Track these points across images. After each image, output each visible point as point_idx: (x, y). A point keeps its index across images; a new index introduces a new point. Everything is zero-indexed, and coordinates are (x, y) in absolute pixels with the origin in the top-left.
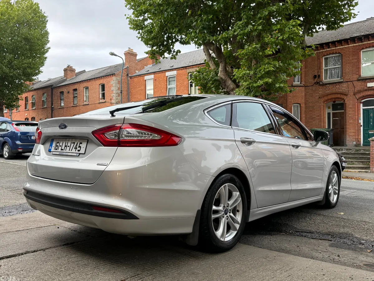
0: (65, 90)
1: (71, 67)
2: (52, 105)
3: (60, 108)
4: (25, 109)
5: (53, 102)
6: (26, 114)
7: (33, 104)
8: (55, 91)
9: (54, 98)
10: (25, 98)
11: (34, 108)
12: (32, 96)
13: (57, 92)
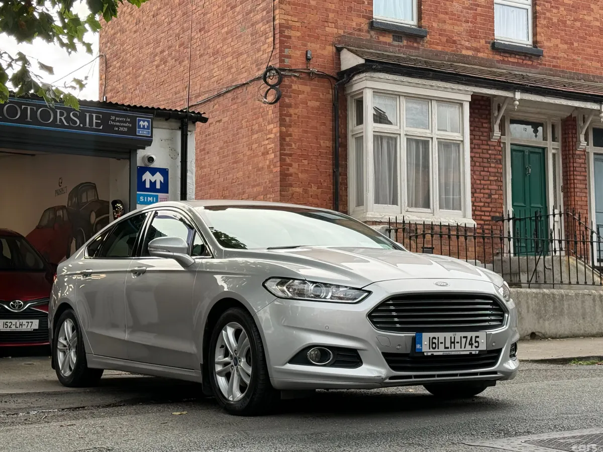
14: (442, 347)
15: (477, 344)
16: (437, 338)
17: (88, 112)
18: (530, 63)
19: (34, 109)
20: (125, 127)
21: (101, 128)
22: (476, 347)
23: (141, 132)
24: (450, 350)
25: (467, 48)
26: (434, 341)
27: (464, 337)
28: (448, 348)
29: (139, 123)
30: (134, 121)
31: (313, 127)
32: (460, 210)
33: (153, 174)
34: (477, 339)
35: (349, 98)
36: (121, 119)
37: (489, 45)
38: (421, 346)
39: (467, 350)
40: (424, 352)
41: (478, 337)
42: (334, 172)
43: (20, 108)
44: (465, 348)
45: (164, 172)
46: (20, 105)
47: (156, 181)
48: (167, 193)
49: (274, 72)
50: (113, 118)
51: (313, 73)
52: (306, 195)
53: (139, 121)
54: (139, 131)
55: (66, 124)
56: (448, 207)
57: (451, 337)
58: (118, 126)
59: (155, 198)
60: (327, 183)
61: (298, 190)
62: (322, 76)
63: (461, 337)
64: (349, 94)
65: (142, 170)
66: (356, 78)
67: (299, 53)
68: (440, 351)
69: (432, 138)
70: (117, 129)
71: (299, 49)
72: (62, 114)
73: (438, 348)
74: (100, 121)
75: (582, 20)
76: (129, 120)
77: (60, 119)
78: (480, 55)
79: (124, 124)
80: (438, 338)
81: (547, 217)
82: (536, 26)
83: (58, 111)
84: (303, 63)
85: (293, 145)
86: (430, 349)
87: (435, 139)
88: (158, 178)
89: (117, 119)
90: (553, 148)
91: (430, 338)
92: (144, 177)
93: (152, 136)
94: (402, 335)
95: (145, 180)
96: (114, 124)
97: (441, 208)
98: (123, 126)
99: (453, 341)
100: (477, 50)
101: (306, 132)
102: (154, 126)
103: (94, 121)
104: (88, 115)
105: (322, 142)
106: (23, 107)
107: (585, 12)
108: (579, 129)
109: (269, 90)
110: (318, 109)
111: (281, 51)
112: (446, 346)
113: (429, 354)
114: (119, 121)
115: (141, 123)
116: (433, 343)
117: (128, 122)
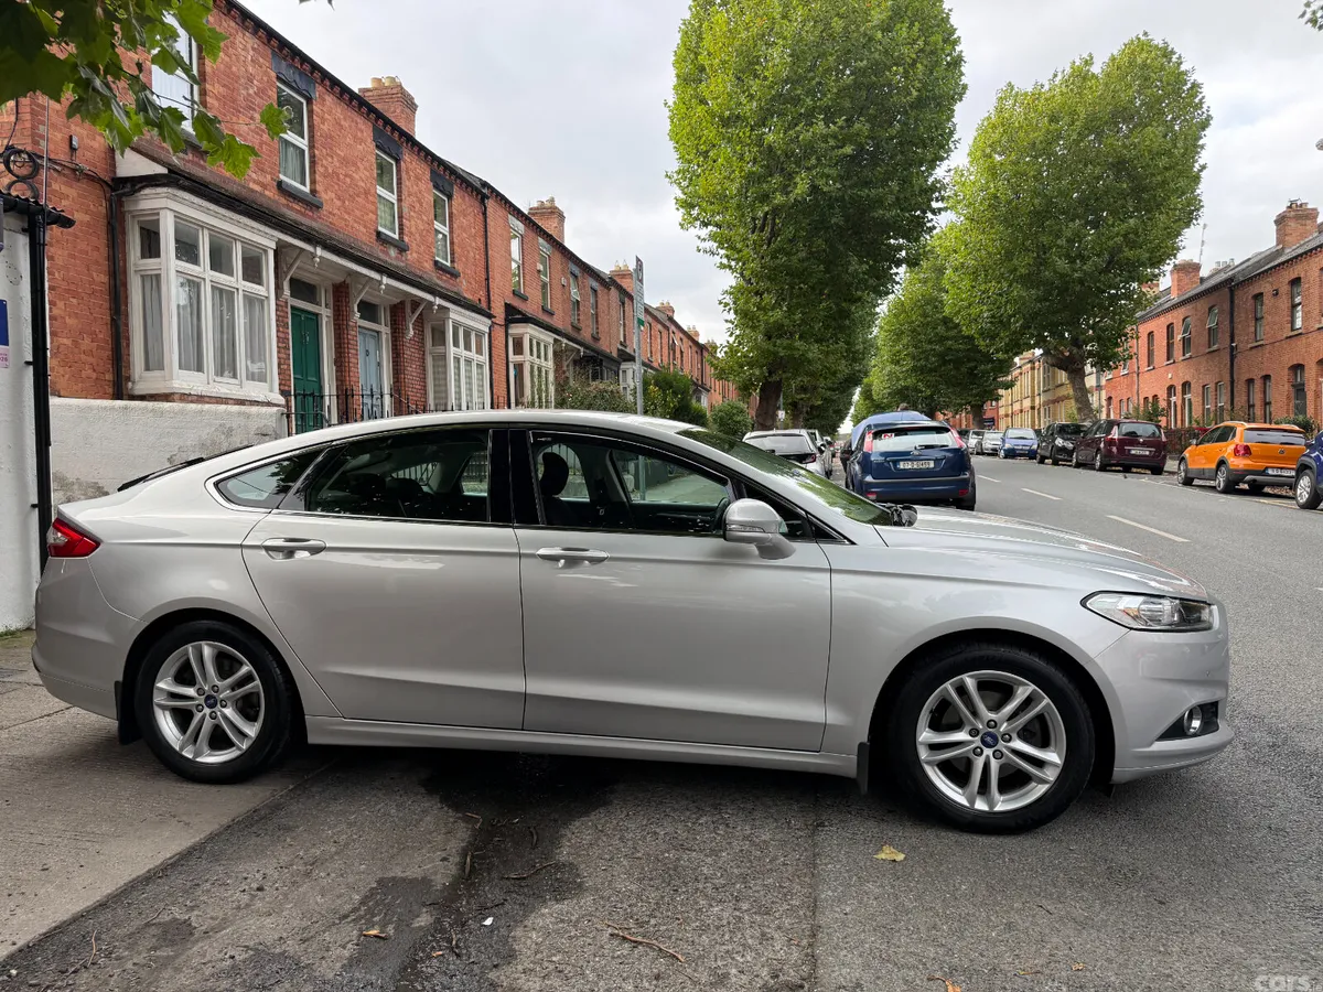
0: (1265, 287)
1: (1301, 205)
2: (1232, 341)
3: (1252, 348)
4: (1168, 360)
5: (1236, 331)
6: (1170, 376)
7: (1186, 343)
8: (1239, 294)
9: (1236, 320)
10: (1168, 327)
11: (1188, 355)
12: (1184, 320)
13: (1244, 298)
18: (310, 214)
25: (254, 182)
31: (81, 251)
32: (266, 382)
35: (128, 217)
37: (275, 184)
42: (112, 319)
49: (26, 156)
51: (82, 171)
52: (76, 350)
56: (253, 380)
60: (104, 333)
61: (65, 341)
62: (93, 178)
64: (130, 212)
66: (147, 191)
67: (59, 136)
69: (238, 289)
71: (60, 131)
75: (350, 176)
78: (267, 193)
81: (322, 397)
82: (315, 172)
84: (65, 154)
85: (56, 274)
87: (240, 292)
90: (326, 314)
97: (247, 379)
100: (264, 186)
101: (73, 257)
105: (95, 274)
107: (353, 169)
108: (352, 297)
109: (14, 182)
110: (88, 225)
111: (34, 128)
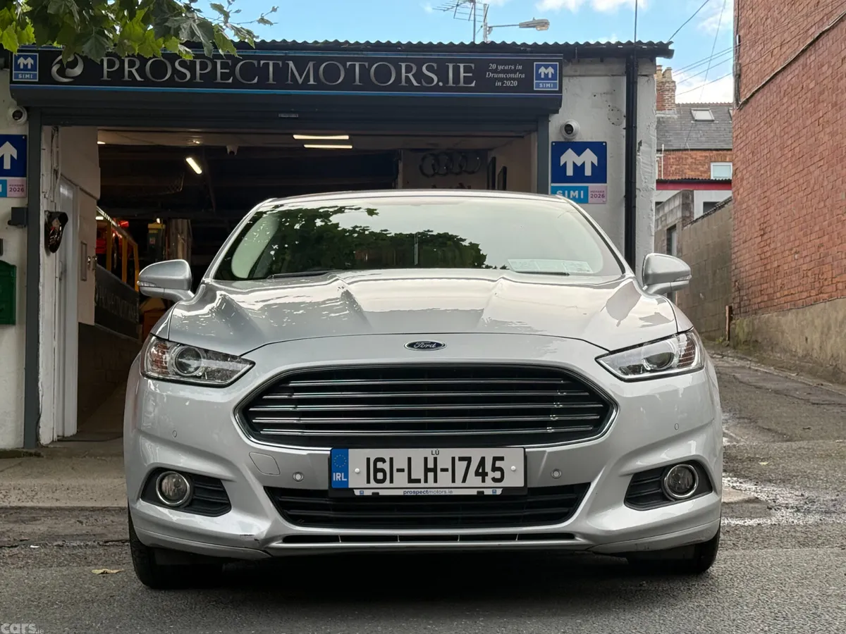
14: (401, 479)
15: (498, 475)
16: (388, 460)
17: (451, 61)
19: (364, 65)
20: (514, 79)
21: (473, 85)
22: (494, 480)
23: (541, 86)
24: (422, 484)
26: (380, 465)
27: (461, 459)
28: (418, 481)
29: (537, 71)
30: (528, 69)
33: (579, 153)
34: (498, 464)
36: (506, 68)
38: (346, 476)
39: (473, 485)
40: (352, 489)
41: (502, 459)
43: (344, 66)
44: (464, 480)
45: (600, 149)
46: (343, 61)
47: (583, 164)
48: (606, 183)
50: (493, 66)
53: (539, 67)
54: (538, 85)
55: (415, 83)
57: (426, 459)
58: (501, 80)
59: (582, 192)
63: (453, 459)
65: (560, 148)
68: (398, 486)
70: (500, 84)
72: (409, 70)
73: (391, 481)
74: (471, 75)
76: (520, 67)
77: (407, 77)
79: (512, 76)
80: (391, 459)
83: (403, 65)
86: (368, 481)
88: (589, 158)
89: (500, 68)
91: (368, 460)
92: (563, 160)
93: (560, 91)
94: (303, 451)
95: (565, 164)
96: (496, 76)
98: (510, 79)
99: (431, 465)
102: (564, 73)
103: (462, 74)
104: (451, 66)
106: (348, 63)
112: (413, 477)
113: (368, 493)
114: (503, 71)
115: (542, 70)
116: (377, 470)
117: (518, 70)
